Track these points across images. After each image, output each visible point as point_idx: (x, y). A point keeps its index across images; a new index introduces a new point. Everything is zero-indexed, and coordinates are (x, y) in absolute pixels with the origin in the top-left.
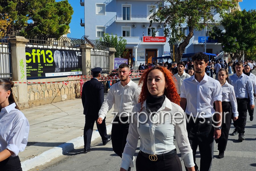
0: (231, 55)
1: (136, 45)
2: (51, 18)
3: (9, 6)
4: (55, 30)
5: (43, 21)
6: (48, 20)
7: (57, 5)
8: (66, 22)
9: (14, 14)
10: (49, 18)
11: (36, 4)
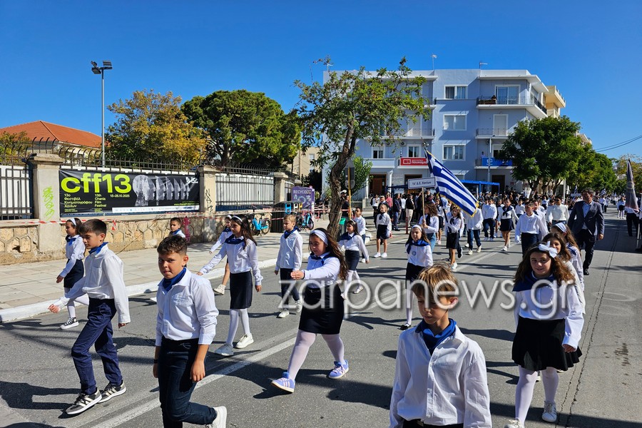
0: (531, 185)
1: (391, 169)
2: (271, 135)
3: (220, 121)
4: (275, 150)
5: (260, 138)
6: (267, 139)
7: (282, 119)
8: (292, 141)
9: (227, 132)
10: (268, 136)
11: (254, 118)
